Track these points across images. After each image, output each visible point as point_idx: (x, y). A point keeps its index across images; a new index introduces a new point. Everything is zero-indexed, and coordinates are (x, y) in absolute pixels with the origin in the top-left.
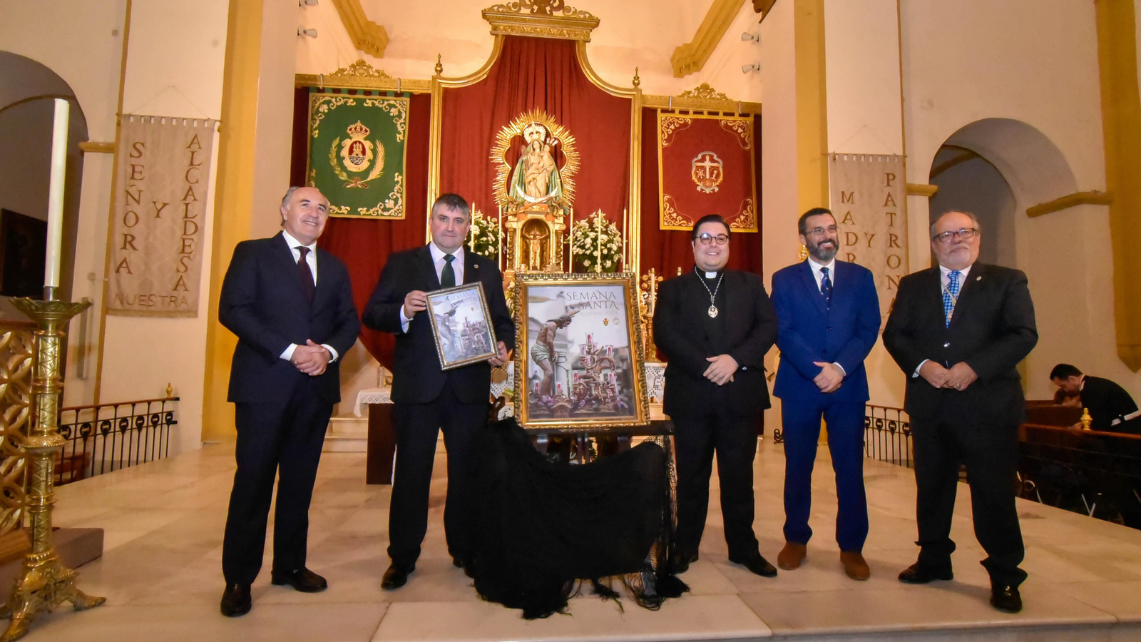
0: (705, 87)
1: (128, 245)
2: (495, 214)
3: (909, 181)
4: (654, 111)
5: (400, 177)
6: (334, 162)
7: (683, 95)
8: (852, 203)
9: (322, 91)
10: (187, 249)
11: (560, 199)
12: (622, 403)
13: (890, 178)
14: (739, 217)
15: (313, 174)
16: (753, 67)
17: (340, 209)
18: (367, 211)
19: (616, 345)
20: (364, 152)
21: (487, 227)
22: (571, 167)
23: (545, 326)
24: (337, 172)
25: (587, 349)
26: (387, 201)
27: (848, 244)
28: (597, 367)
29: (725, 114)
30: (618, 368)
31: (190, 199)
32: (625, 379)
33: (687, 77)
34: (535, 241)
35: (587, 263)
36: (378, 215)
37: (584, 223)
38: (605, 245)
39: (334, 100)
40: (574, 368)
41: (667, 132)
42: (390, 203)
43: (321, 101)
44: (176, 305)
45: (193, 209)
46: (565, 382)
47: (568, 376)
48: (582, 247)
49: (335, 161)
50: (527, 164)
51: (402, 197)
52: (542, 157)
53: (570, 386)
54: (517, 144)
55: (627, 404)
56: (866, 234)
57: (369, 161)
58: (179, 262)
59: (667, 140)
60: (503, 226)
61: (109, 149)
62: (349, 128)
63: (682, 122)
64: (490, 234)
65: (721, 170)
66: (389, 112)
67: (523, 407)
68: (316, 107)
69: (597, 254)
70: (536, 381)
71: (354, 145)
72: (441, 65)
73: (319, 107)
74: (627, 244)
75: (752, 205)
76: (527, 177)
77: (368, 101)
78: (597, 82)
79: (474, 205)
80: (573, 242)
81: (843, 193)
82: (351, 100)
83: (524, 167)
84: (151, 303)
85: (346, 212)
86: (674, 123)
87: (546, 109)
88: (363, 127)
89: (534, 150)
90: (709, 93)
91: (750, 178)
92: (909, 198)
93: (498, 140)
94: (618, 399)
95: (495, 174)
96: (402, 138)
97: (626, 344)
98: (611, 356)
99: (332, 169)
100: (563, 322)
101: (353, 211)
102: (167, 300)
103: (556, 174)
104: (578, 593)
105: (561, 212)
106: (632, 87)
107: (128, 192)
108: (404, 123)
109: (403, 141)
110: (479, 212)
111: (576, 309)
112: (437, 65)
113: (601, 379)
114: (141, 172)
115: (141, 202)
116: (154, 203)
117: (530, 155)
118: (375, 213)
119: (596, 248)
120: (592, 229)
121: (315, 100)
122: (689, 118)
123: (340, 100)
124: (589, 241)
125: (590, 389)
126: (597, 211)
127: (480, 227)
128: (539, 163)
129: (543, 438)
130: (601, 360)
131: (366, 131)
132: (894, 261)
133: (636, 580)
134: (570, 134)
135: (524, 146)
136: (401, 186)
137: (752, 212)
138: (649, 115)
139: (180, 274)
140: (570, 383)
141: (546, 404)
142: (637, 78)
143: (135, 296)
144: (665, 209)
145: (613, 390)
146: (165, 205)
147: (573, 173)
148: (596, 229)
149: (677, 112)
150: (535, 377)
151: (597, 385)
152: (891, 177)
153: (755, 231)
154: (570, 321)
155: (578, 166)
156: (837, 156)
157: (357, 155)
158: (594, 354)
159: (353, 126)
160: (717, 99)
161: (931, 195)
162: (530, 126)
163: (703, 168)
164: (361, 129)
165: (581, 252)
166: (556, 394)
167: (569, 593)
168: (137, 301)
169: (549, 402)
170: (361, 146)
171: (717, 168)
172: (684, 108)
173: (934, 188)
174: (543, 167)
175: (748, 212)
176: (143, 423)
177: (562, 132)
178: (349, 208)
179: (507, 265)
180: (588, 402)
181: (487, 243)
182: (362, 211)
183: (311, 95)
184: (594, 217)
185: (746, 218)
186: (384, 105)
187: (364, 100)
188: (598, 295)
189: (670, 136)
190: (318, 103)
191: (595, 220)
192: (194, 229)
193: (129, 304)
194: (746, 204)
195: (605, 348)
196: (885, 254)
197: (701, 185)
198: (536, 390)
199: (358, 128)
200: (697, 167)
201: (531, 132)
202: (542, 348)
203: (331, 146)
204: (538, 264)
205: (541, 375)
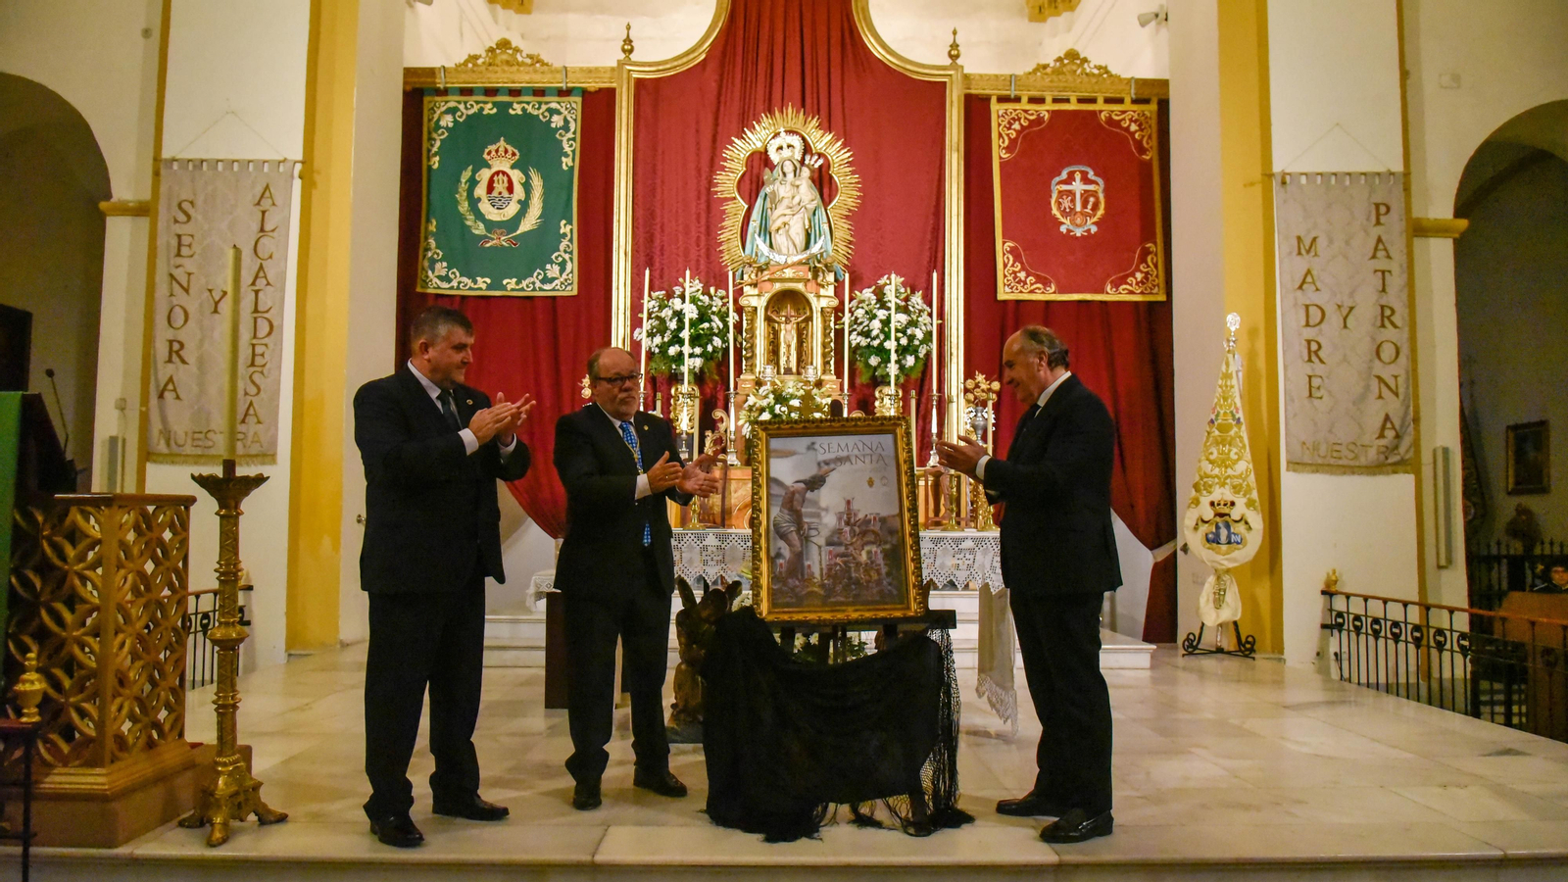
0: (1072, 55)
1: (175, 358)
2: (722, 284)
3: (1416, 213)
4: (985, 101)
5: (569, 227)
6: (464, 207)
7: (1036, 70)
8: (1316, 255)
9: (445, 92)
10: (259, 361)
11: (828, 255)
12: (889, 588)
13: (1381, 210)
14: (1133, 276)
15: (433, 228)
16: (1157, 16)
17: (475, 282)
18: (517, 283)
19: (884, 513)
20: (510, 189)
21: (711, 306)
22: (847, 196)
23: (792, 489)
24: (468, 223)
25: (845, 518)
26: (548, 266)
27: (1307, 325)
28: (858, 543)
29: (1107, 101)
30: (886, 543)
31: (261, 283)
32: (895, 556)
34: (789, 327)
35: (874, 361)
36: (534, 290)
37: (868, 294)
38: (904, 332)
39: (462, 107)
40: (829, 543)
41: (1008, 135)
42: (553, 271)
43: (443, 109)
44: (245, 446)
45: (265, 301)
46: (817, 562)
47: (820, 554)
48: (866, 334)
49: (466, 204)
51: (571, 259)
52: (798, 186)
53: (824, 566)
54: (756, 165)
55: (897, 589)
56: (1339, 306)
57: (519, 202)
58: (249, 382)
59: (1008, 149)
60: (736, 301)
61: (142, 210)
62: (487, 151)
63: (1034, 117)
64: (715, 318)
65: (1101, 196)
66: (549, 122)
67: (764, 594)
68: (435, 119)
69: (891, 345)
71: (495, 178)
72: (631, 41)
73: (439, 120)
74: (941, 329)
75: (1156, 255)
76: (774, 221)
77: (515, 106)
78: (888, 56)
79: (688, 272)
80: (850, 327)
81: (1299, 239)
82: (490, 106)
84: (210, 443)
85: (484, 286)
86: (1019, 119)
87: (803, 105)
88: (509, 147)
90: (1079, 66)
91: (1153, 209)
92: (1418, 242)
93: (725, 160)
94: (885, 582)
95: (721, 215)
96: (570, 164)
97: (897, 511)
98: (877, 527)
99: (461, 218)
100: (815, 483)
101: (496, 284)
103: (821, 212)
104: (834, 821)
105: (831, 277)
106: (948, 62)
107: (171, 275)
108: (574, 139)
109: (572, 168)
110: (697, 281)
111: (832, 466)
112: (624, 41)
114: (190, 246)
115: (191, 291)
116: (210, 291)
117: (777, 183)
118: (530, 286)
119: (888, 336)
120: (883, 305)
121: (432, 109)
122: (1045, 110)
123: (472, 106)
124: (876, 325)
125: (849, 571)
126: (890, 275)
127: (698, 307)
128: (793, 197)
130: (864, 533)
131: (514, 154)
132: (1387, 353)
133: (902, 804)
134: (844, 145)
135: (767, 170)
136: (571, 241)
137: (1156, 266)
138: (976, 109)
139: (249, 398)
140: (823, 562)
141: (793, 590)
142: (955, 46)
143: (186, 434)
144: (1005, 266)
145: (878, 572)
146: (225, 294)
147: (850, 210)
148: (889, 305)
149: (1025, 99)
151: (858, 564)
152: (1383, 209)
153: (1162, 298)
154: (825, 482)
155: (859, 197)
156: (1288, 177)
157: (500, 193)
158: (855, 524)
159: (492, 148)
160: (1094, 75)
161: (1457, 236)
162: (777, 135)
163: (1071, 193)
165: (864, 342)
166: (806, 577)
167: (820, 822)
168: (189, 441)
170: (505, 179)
171: (1094, 194)
172: (1035, 93)
174: (799, 204)
175: (1148, 266)
176: (208, 624)
177: (831, 143)
178: (488, 281)
179: (744, 367)
180: (847, 587)
181: (710, 334)
182: (510, 283)
183: (426, 99)
184: (886, 284)
185: (1146, 278)
186: (541, 111)
187: (510, 105)
188: (860, 446)
189: (1013, 142)
190: (438, 112)
191: (887, 289)
192: (267, 329)
193: (179, 446)
194: (1146, 253)
195: (869, 517)
197: (1067, 222)
198: (780, 572)
199: (501, 150)
200: (1060, 192)
201: (777, 146)
202: (787, 517)
203: (459, 181)
204: (793, 365)
205: (786, 552)
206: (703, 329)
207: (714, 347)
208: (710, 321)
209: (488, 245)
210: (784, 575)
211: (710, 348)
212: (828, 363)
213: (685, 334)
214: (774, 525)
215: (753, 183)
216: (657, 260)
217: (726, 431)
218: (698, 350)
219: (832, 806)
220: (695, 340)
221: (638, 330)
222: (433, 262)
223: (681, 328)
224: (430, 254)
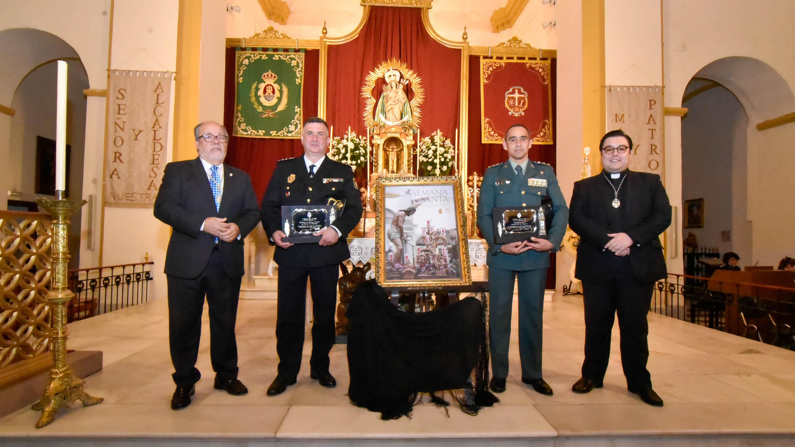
0: (515, 39)
1: (117, 160)
2: (365, 134)
3: (666, 105)
4: (478, 58)
5: (299, 109)
6: (253, 99)
7: (499, 45)
8: (623, 122)
9: (244, 49)
10: (156, 162)
11: (410, 122)
12: (451, 269)
13: (652, 103)
14: (539, 134)
16: (551, 23)
17: (258, 132)
18: (276, 133)
19: (448, 228)
20: (274, 92)
21: (359, 144)
22: (418, 100)
23: (397, 215)
24: (255, 107)
25: (426, 231)
26: (290, 126)
28: (434, 244)
29: (530, 59)
30: (449, 244)
31: (157, 127)
32: (454, 252)
33: (502, 32)
34: (393, 153)
35: (429, 168)
36: (284, 136)
37: (427, 139)
38: (442, 155)
39: (252, 56)
40: (418, 245)
41: (487, 73)
42: (292, 128)
43: (244, 57)
44: (150, 200)
45: (159, 134)
46: (412, 254)
47: (413, 250)
48: (426, 156)
49: (254, 98)
50: (387, 98)
52: (398, 92)
53: (415, 257)
54: (380, 83)
55: (455, 270)
57: (278, 98)
58: (151, 171)
59: (487, 79)
60: (370, 142)
61: (103, 94)
62: (263, 75)
63: (498, 65)
64: (361, 148)
65: (526, 99)
66: (291, 63)
67: (382, 272)
68: (240, 61)
69: (437, 161)
70: (390, 254)
71: (267, 87)
72: (326, 29)
73: (242, 61)
74: (458, 154)
75: (549, 125)
76: (387, 107)
77: (276, 56)
78: (437, 38)
79: (350, 128)
80: (420, 153)
81: (616, 115)
82: (265, 56)
83: (385, 100)
84: (133, 199)
85: (262, 134)
86: (492, 66)
87: (400, 58)
88: (273, 74)
89: (392, 87)
90: (518, 44)
91: (548, 105)
92: (666, 118)
93: (366, 81)
94: (449, 266)
95: (365, 105)
96: (299, 82)
97: (455, 227)
98: (444, 236)
99: (252, 104)
100: (409, 212)
101: (267, 133)
102: (144, 196)
103: (407, 104)
104: (420, 401)
105: (411, 132)
106: (462, 40)
107: (116, 123)
108: (301, 71)
109: (300, 84)
110: (354, 133)
111: (419, 203)
112: (323, 29)
113: (437, 252)
114: (124, 109)
115: (125, 130)
116: (134, 130)
117: (389, 91)
118: (282, 134)
119: (436, 157)
120: (433, 144)
121: (239, 56)
122: (503, 62)
123: (257, 55)
124: (431, 153)
125: (429, 259)
126: (437, 131)
127: (354, 144)
128: (396, 97)
129: (395, 293)
130: (437, 239)
131: (275, 77)
132: (654, 164)
133: (460, 394)
134: (417, 76)
135: (384, 86)
136: (300, 115)
137: (549, 130)
138: (474, 61)
139: (152, 179)
140: (415, 255)
141: (398, 269)
142: (465, 34)
143: (123, 194)
144: (485, 129)
145: (445, 260)
146: (140, 131)
147: (420, 104)
148: (436, 144)
149: (495, 57)
150: (390, 251)
151: (434, 256)
152: (653, 102)
153: (551, 143)
154: (415, 211)
155: (423, 98)
156: (612, 88)
157: (269, 94)
158: (432, 234)
159: (266, 74)
160: (524, 47)
161: (683, 115)
162: (389, 70)
163: (513, 98)
164: (272, 76)
165: (425, 160)
166: (405, 263)
167: (413, 402)
168: (124, 197)
169: (399, 268)
170: (272, 88)
171: (523, 98)
172: (499, 55)
173: (686, 110)
174: (398, 100)
175: (546, 130)
176: (130, 279)
177: (412, 75)
178: (264, 132)
179: (374, 170)
180: (428, 268)
181: (359, 155)
182: (273, 133)
183: (237, 52)
184: (435, 135)
185: (545, 134)
186: (287, 58)
187: (273, 56)
188: (434, 192)
189: (489, 76)
190: (242, 58)
191: (435, 138)
192: (160, 148)
193: (119, 199)
194: (544, 124)
195: (439, 230)
196: (648, 160)
197: (512, 111)
198: (391, 260)
199: (270, 75)
200: (509, 98)
201: (389, 75)
202: (395, 230)
203: (251, 88)
204: (395, 169)
205: (394, 249)
206: (356, 153)
207: (361, 161)
208: (359, 150)
209: (264, 116)
210: (393, 261)
211: (359, 162)
212: (410, 168)
213: (348, 155)
214: (388, 234)
215: (378, 92)
216: (337, 123)
217: (366, 197)
218: (354, 162)
220: (353, 158)
222: (240, 123)
223: (346, 152)
224: (238, 120)
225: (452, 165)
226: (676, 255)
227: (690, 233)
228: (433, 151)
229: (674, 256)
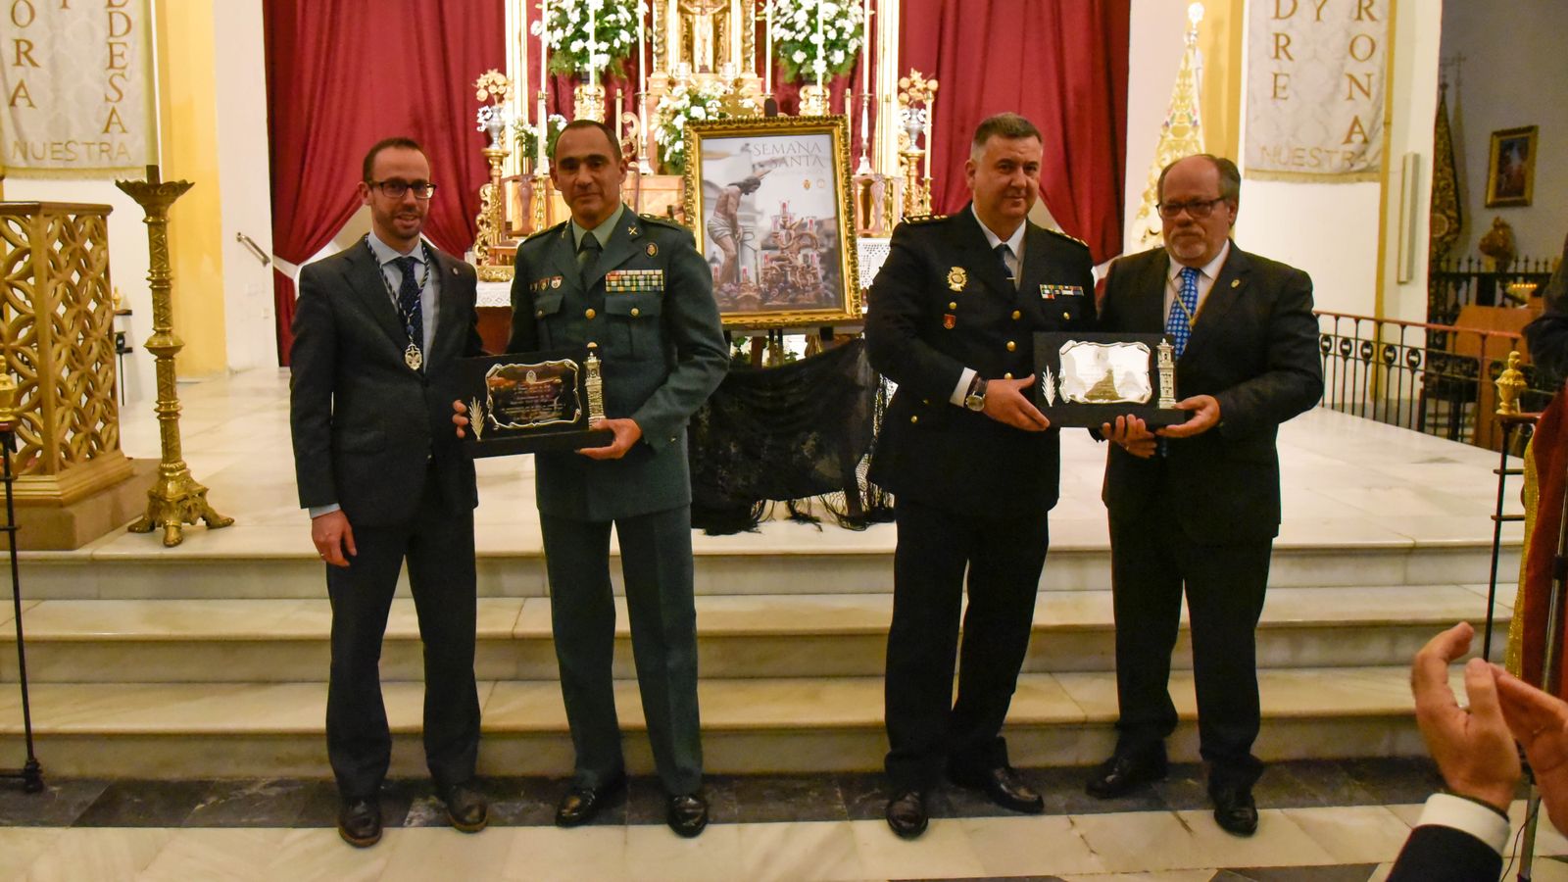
1: (23, 59)
10: (118, 62)
12: (826, 291)
19: (820, 217)
23: (726, 192)
25: (781, 221)
27: (1277, 16)
28: (795, 246)
30: (822, 246)
32: (831, 260)
34: (704, 18)
35: (799, 57)
38: (832, 24)
40: (765, 247)
44: (110, 158)
46: (753, 266)
47: (756, 258)
48: (790, 27)
53: (760, 270)
55: (833, 293)
58: (110, 87)
64: (623, 9)
69: (817, 39)
74: (873, 19)
80: (774, 17)
84: (71, 156)
94: (821, 286)
97: (832, 214)
98: (813, 230)
100: (749, 186)
102: (96, 149)
104: (771, 514)
111: (767, 168)
113: (800, 261)
119: (814, 30)
124: (801, 18)
125: (785, 275)
130: (801, 237)
132: (1362, 48)
133: (838, 499)
139: (111, 105)
140: (759, 267)
141: (728, 293)
143: (44, 145)
145: (815, 276)
151: (794, 269)
154: (759, 184)
158: (791, 228)
165: (788, 35)
166: (742, 281)
167: (760, 514)
168: (49, 153)
169: (732, 291)
179: (655, 65)
180: (782, 290)
181: (617, 28)
188: (796, 147)
192: (124, 26)
193: (36, 158)
195: (805, 220)
196: (1348, 34)
198: (716, 277)
202: (722, 221)
204: (709, 62)
205: (721, 256)
206: (609, 22)
207: (622, 42)
208: (616, 12)
210: (719, 279)
211: (617, 44)
212: (748, 59)
213: (590, 28)
214: (708, 230)
217: (636, 137)
218: (604, 46)
219: (769, 503)
220: (602, 34)
221: (536, 24)
223: (584, 20)
225: (859, 50)
226: (1411, 276)
227: (1497, 219)
228: (808, 12)
229: (1403, 278)
